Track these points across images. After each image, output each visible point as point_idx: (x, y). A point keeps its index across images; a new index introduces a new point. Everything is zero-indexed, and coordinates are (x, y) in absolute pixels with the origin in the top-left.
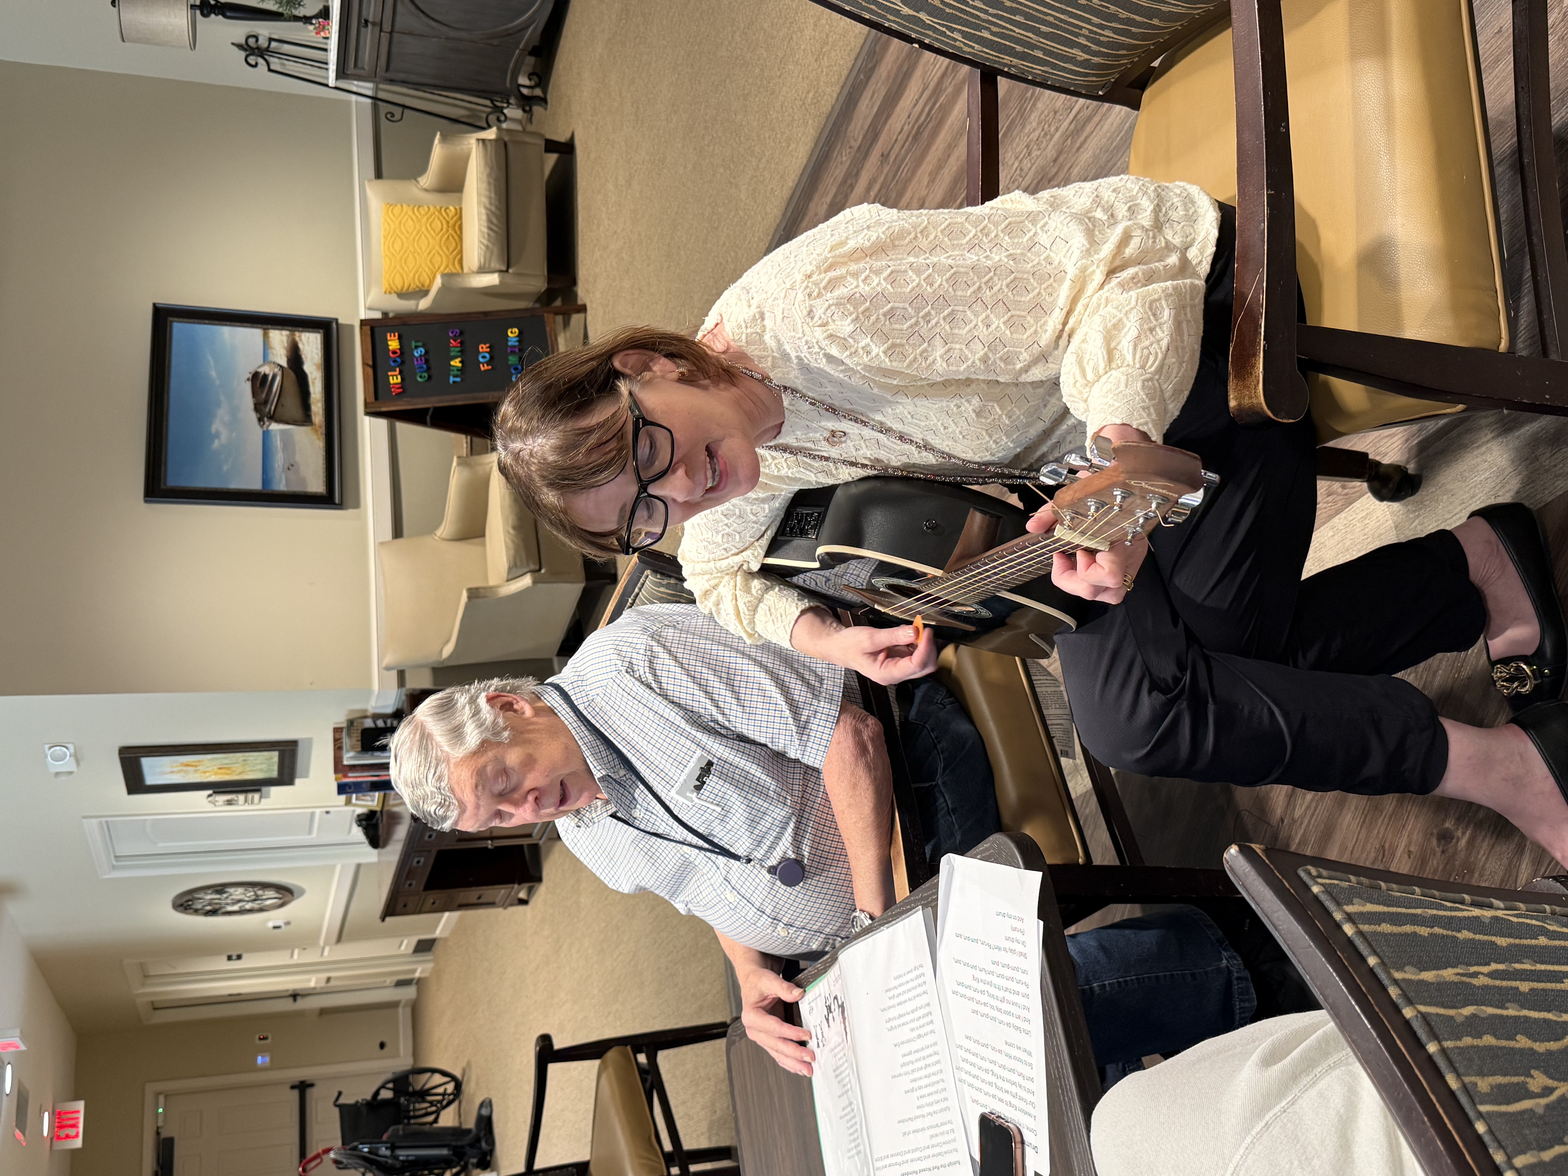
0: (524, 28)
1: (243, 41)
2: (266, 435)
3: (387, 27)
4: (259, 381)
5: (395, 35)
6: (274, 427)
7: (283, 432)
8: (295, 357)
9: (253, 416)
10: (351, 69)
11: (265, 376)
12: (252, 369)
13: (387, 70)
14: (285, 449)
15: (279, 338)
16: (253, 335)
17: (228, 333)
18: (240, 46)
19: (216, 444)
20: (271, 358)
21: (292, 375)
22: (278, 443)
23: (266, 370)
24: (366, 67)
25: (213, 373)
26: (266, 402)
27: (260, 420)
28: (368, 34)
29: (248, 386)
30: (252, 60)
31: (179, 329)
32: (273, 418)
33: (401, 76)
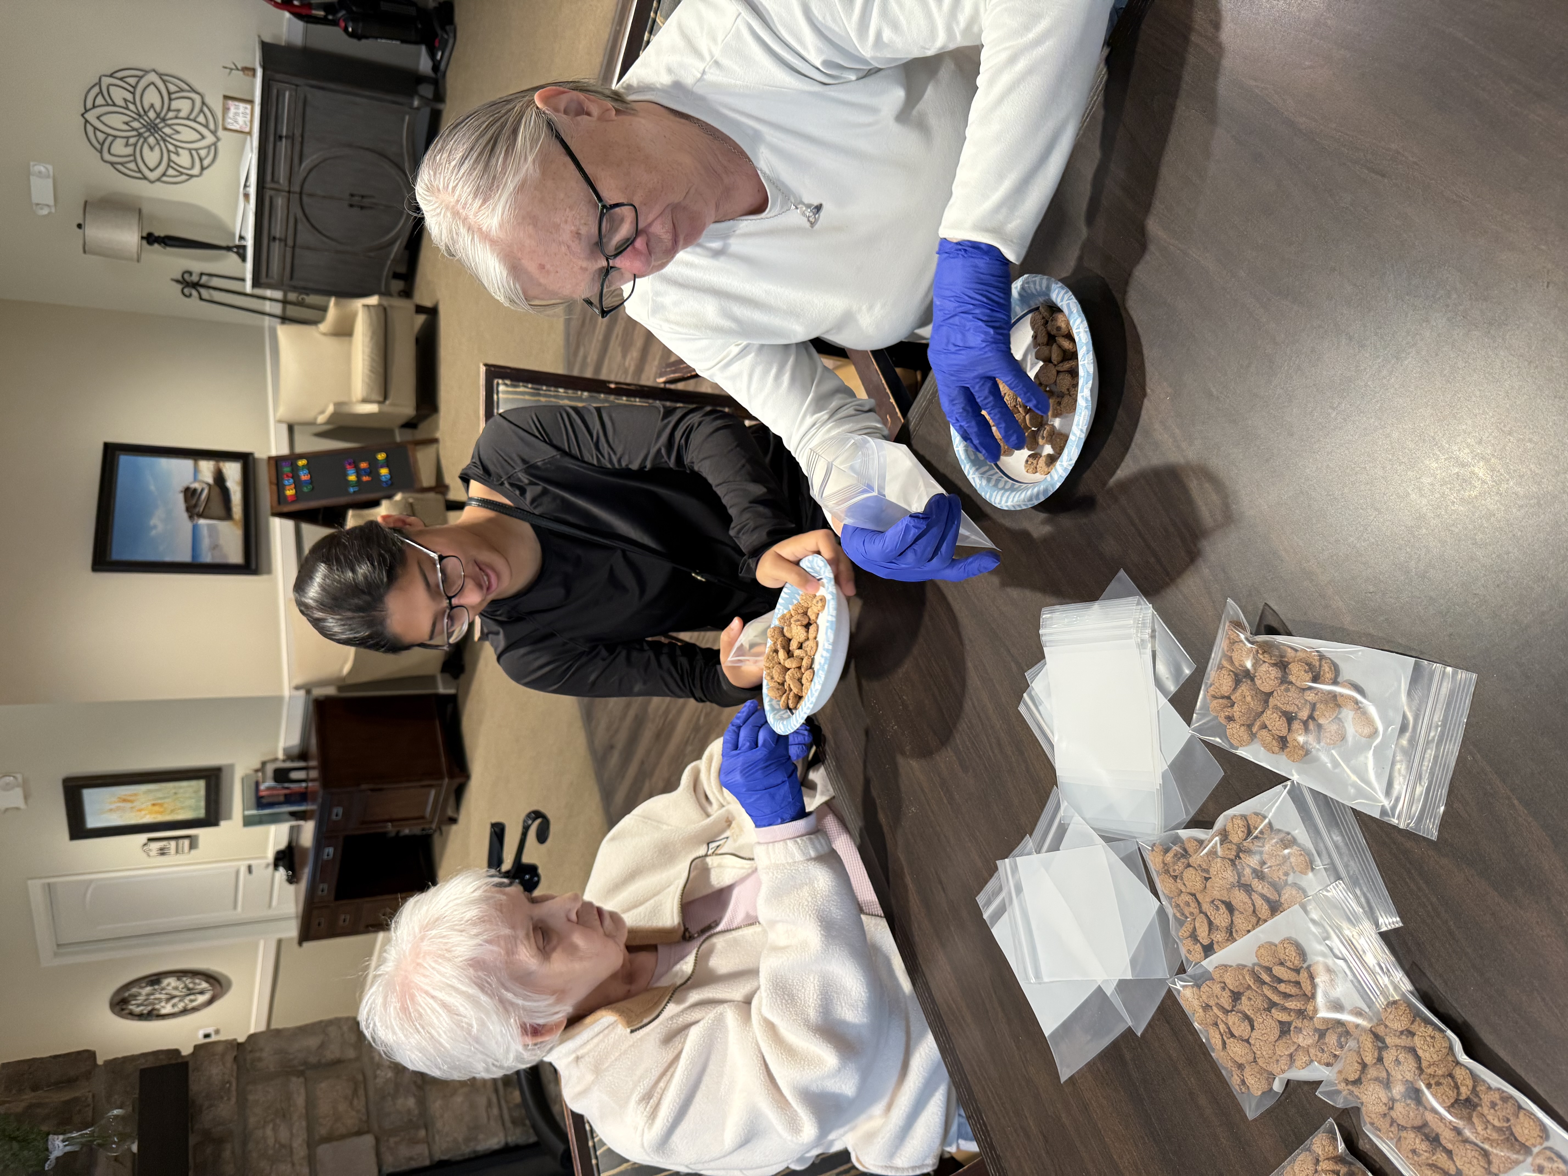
0: (392, 242)
1: (180, 278)
2: (195, 529)
3: (290, 242)
4: (190, 494)
5: (297, 250)
6: (202, 522)
7: (209, 526)
8: (220, 478)
9: (185, 515)
10: (263, 280)
11: (195, 490)
12: (185, 484)
13: (292, 278)
14: (210, 536)
15: (207, 468)
16: (187, 464)
17: (165, 463)
18: (178, 281)
19: (153, 533)
20: (200, 477)
21: (217, 490)
22: (205, 532)
23: (196, 485)
24: (275, 277)
25: (152, 488)
26: (195, 506)
27: (191, 517)
28: (276, 247)
29: (181, 497)
30: (186, 291)
31: (124, 460)
32: (201, 515)
33: (302, 284)
